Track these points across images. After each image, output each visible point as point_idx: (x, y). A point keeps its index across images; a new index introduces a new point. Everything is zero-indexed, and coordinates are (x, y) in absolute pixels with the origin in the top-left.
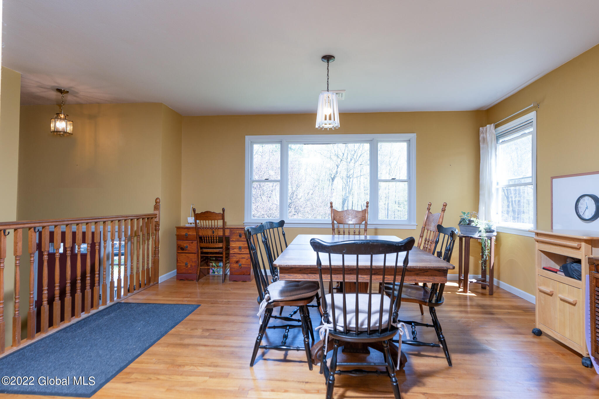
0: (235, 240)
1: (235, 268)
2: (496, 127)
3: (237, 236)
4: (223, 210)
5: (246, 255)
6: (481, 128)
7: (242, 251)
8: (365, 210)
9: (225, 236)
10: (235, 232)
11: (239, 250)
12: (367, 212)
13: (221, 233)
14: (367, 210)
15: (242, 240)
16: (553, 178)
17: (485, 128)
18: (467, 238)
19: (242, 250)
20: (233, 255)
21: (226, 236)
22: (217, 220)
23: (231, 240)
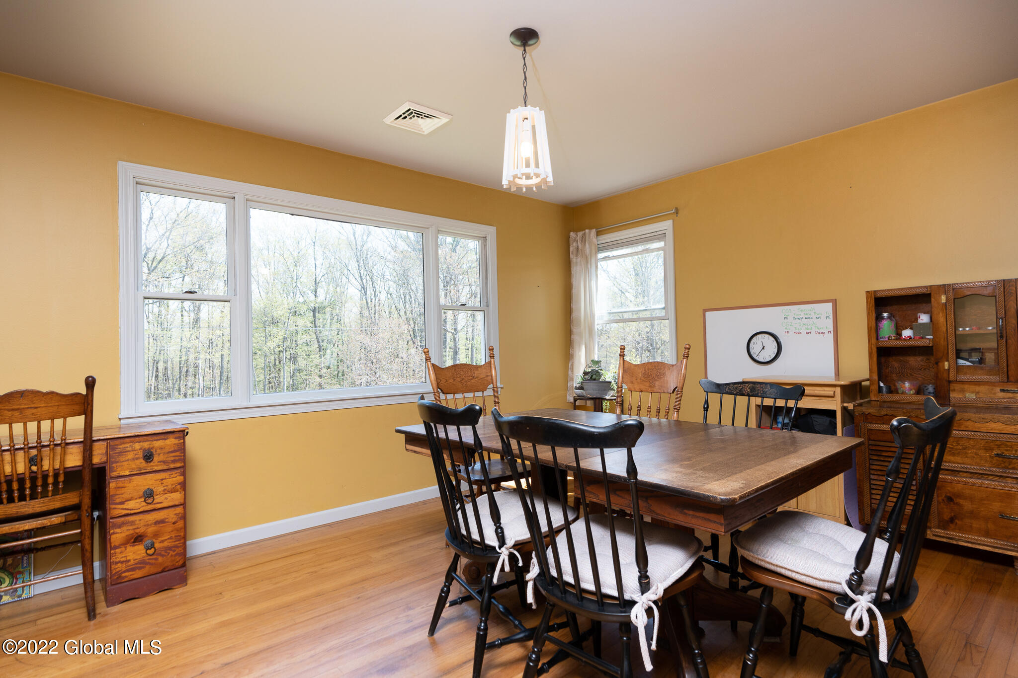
0: (127, 473)
1: (129, 561)
2: (598, 234)
3: (137, 459)
4: (90, 383)
5: (170, 510)
6: (572, 234)
7: (156, 501)
8: (490, 363)
9: (93, 465)
10: (130, 449)
11: (145, 501)
12: (493, 366)
13: (74, 459)
14: (492, 362)
15: (156, 468)
16: (705, 311)
17: (580, 234)
18: (597, 400)
19: (158, 499)
20: (122, 519)
21: (95, 466)
22: (65, 419)
23: (114, 474)
